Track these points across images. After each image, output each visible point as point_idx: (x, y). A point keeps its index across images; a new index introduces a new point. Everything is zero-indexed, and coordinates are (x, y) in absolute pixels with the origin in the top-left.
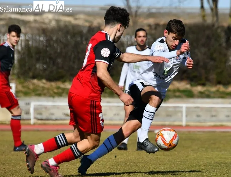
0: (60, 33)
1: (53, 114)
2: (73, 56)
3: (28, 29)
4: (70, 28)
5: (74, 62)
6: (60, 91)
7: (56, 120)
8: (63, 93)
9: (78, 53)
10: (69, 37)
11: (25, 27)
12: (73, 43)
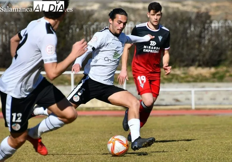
0: (169, 20)
1: (163, 100)
2: (181, 42)
3: (137, 17)
4: (179, 14)
5: (183, 49)
6: (170, 77)
7: (166, 105)
8: (172, 79)
9: (187, 39)
10: (178, 24)
11: (134, 15)
12: (182, 29)
